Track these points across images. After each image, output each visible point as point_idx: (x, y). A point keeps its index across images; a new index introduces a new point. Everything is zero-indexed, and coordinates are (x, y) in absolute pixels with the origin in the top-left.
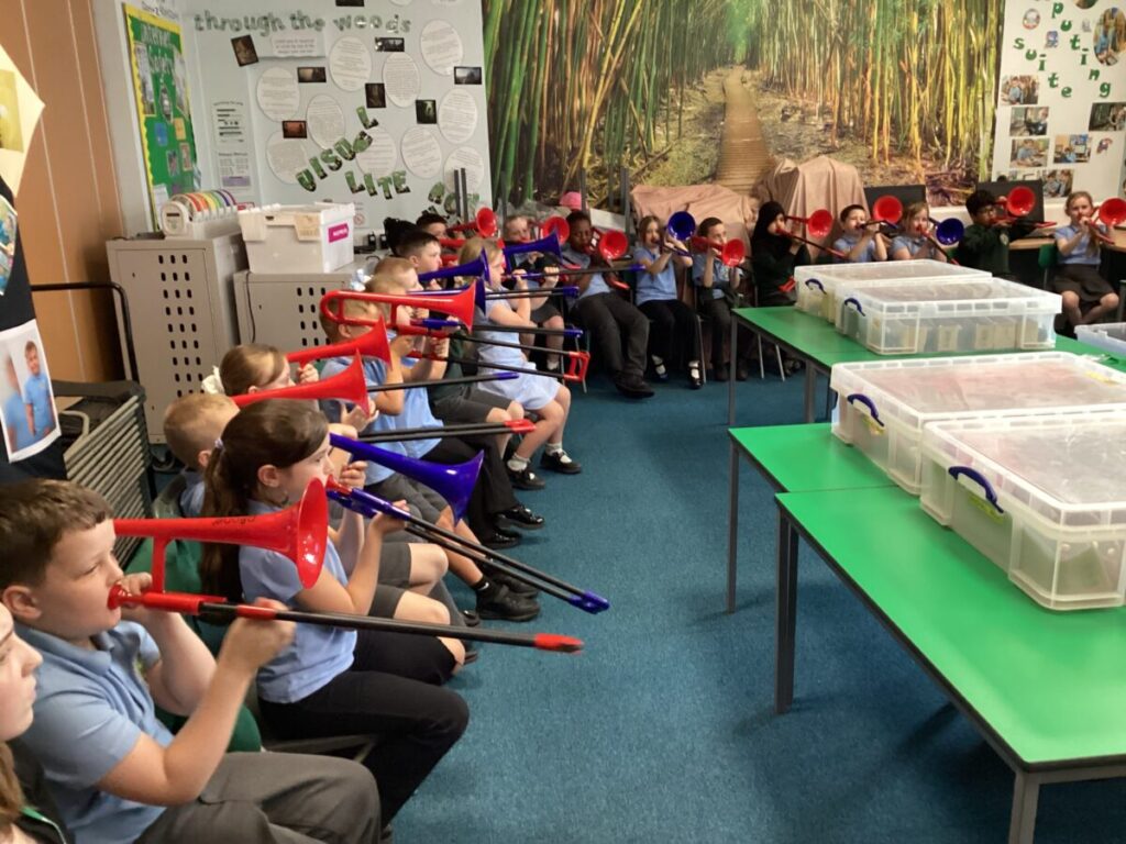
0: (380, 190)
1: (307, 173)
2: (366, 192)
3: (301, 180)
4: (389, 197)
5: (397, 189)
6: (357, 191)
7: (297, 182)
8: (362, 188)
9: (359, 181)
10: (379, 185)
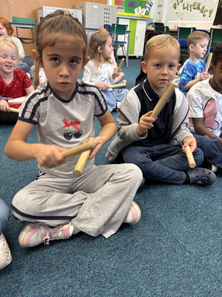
0: (189, 8)
1: (175, 3)
2: (186, 9)
3: (174, 6)
4: (191, 11)
5: (193, 8)
6: (184, 9)
7: (173, 6)
8: (185, 8)
9: (186, 6)
10: (190, 6)
